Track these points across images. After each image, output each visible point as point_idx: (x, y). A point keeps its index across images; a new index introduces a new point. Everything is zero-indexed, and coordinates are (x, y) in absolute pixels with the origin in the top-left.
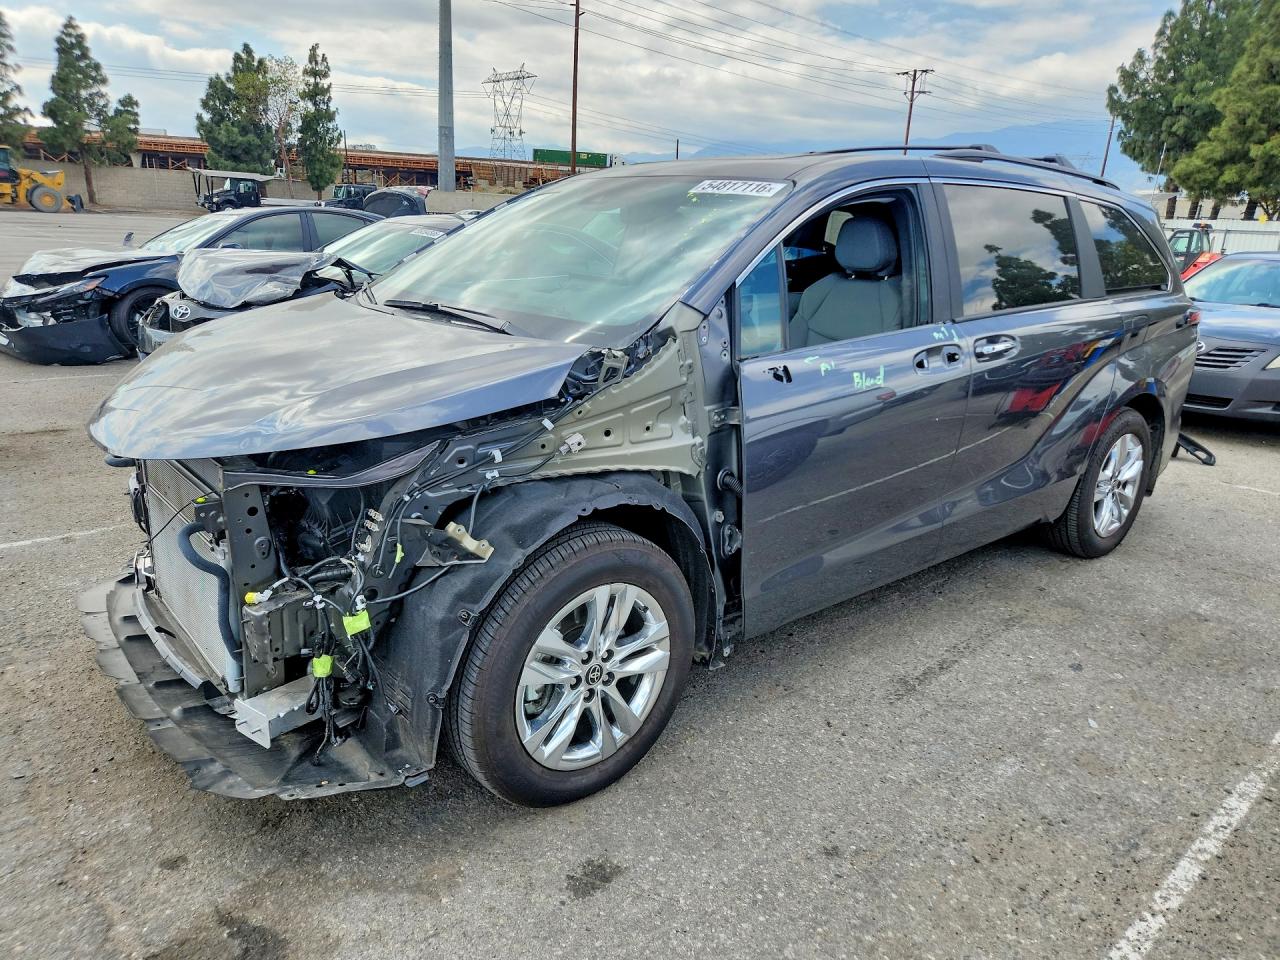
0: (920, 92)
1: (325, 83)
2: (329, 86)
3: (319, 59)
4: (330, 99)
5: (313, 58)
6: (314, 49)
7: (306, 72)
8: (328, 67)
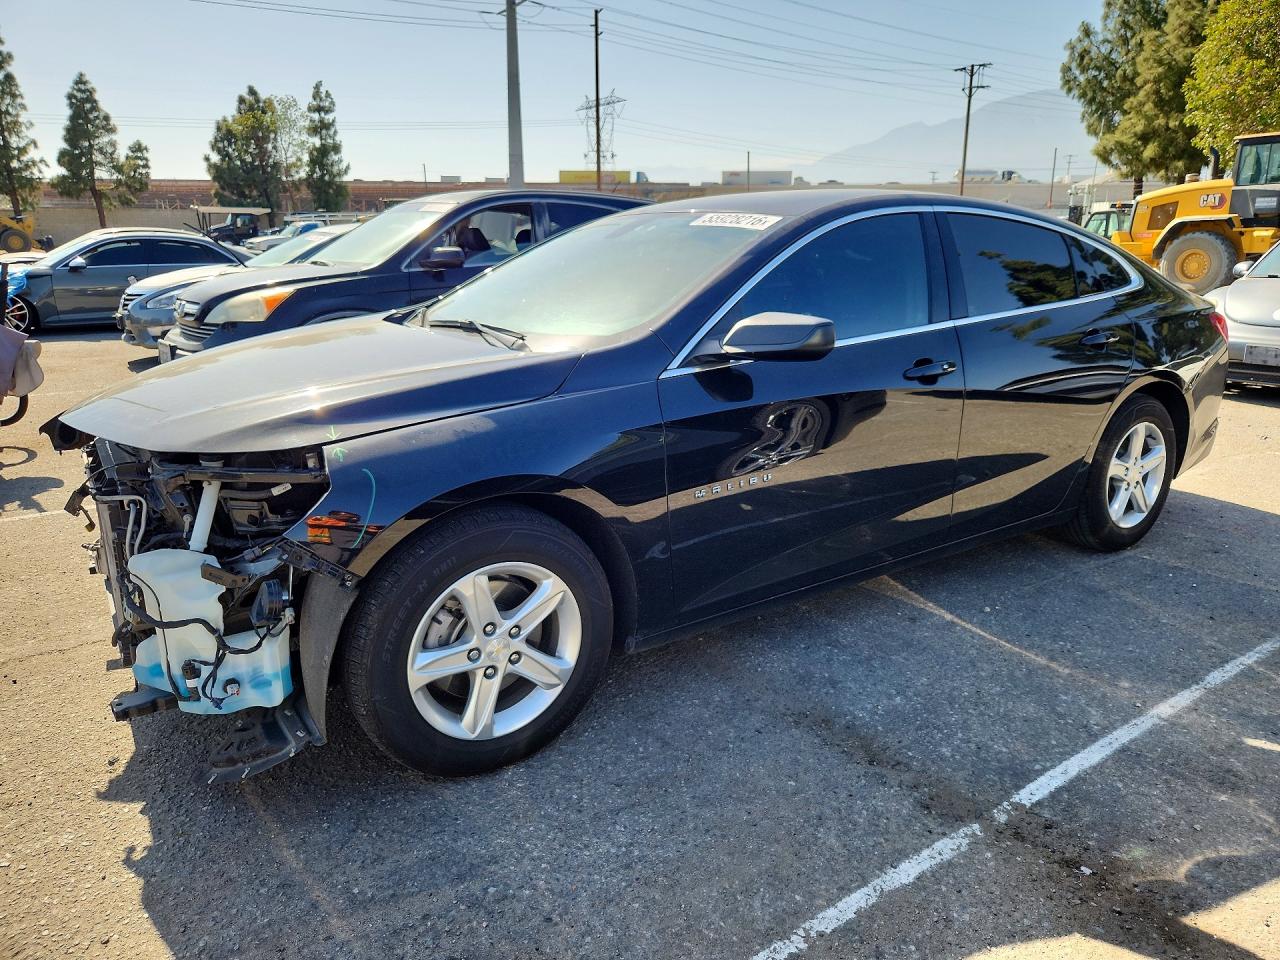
0: (978, 87)
1: (329, 118)
2: (333, 121)
3: (323, 95)
4: (335, 132)
5: (316, 95)
6: (317, 87)
7: (310, 109)
8: (333, 103)
